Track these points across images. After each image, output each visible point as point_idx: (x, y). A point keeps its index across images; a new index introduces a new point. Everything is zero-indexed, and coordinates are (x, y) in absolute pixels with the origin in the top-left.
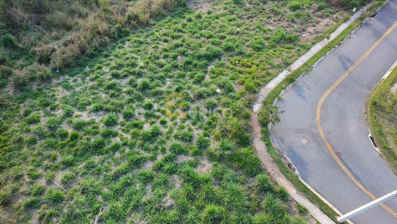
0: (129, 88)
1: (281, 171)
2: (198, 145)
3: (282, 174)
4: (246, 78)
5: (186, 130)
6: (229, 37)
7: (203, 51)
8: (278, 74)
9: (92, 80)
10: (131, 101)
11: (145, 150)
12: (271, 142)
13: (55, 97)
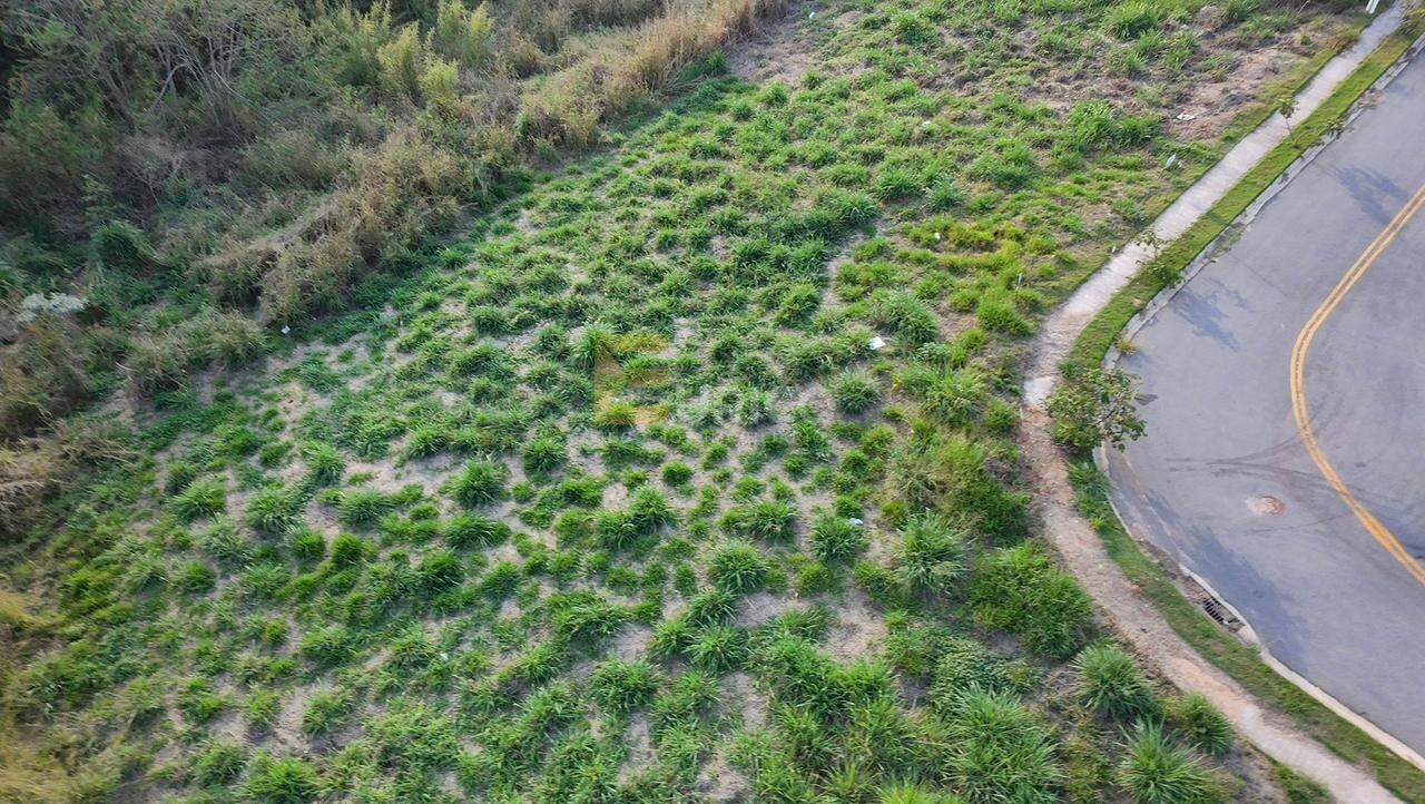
0: (540, 365)
1: (1179, 632)
2: (822, 550)
3: (1184, 644)
4: (982, 287)
5: (768, 497)
6: (894, 154)
7: (804, 209)
8: (1107, 261)
9: (407, 348)
10: (550, 408)
11: (615, 584)
12: (1119, 517)
13: (279, 418)
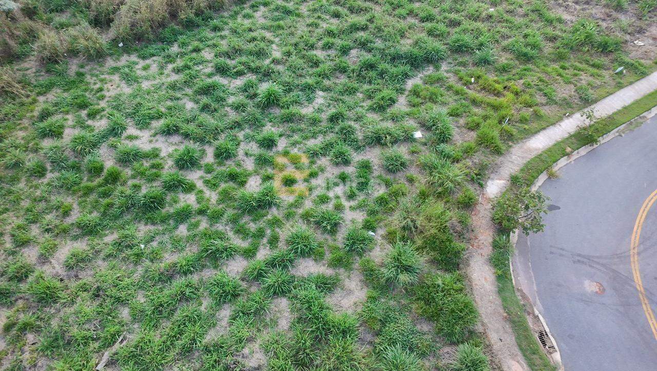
0: (241, 98)
1: (519, 346)
2: (348, 245)
3: (519, 353)
4: (485, 118)
5: (330, 206)
6: (467, 24)
7: (405, 46)
8: (561, 119)
9: (177, 71)
10: (237, 125)
11: (238, 232)
12: (511, 272)
13: (103, 93)
